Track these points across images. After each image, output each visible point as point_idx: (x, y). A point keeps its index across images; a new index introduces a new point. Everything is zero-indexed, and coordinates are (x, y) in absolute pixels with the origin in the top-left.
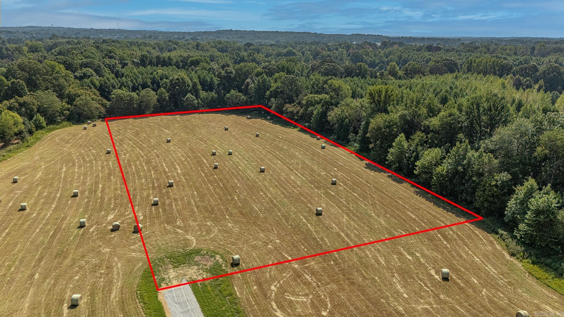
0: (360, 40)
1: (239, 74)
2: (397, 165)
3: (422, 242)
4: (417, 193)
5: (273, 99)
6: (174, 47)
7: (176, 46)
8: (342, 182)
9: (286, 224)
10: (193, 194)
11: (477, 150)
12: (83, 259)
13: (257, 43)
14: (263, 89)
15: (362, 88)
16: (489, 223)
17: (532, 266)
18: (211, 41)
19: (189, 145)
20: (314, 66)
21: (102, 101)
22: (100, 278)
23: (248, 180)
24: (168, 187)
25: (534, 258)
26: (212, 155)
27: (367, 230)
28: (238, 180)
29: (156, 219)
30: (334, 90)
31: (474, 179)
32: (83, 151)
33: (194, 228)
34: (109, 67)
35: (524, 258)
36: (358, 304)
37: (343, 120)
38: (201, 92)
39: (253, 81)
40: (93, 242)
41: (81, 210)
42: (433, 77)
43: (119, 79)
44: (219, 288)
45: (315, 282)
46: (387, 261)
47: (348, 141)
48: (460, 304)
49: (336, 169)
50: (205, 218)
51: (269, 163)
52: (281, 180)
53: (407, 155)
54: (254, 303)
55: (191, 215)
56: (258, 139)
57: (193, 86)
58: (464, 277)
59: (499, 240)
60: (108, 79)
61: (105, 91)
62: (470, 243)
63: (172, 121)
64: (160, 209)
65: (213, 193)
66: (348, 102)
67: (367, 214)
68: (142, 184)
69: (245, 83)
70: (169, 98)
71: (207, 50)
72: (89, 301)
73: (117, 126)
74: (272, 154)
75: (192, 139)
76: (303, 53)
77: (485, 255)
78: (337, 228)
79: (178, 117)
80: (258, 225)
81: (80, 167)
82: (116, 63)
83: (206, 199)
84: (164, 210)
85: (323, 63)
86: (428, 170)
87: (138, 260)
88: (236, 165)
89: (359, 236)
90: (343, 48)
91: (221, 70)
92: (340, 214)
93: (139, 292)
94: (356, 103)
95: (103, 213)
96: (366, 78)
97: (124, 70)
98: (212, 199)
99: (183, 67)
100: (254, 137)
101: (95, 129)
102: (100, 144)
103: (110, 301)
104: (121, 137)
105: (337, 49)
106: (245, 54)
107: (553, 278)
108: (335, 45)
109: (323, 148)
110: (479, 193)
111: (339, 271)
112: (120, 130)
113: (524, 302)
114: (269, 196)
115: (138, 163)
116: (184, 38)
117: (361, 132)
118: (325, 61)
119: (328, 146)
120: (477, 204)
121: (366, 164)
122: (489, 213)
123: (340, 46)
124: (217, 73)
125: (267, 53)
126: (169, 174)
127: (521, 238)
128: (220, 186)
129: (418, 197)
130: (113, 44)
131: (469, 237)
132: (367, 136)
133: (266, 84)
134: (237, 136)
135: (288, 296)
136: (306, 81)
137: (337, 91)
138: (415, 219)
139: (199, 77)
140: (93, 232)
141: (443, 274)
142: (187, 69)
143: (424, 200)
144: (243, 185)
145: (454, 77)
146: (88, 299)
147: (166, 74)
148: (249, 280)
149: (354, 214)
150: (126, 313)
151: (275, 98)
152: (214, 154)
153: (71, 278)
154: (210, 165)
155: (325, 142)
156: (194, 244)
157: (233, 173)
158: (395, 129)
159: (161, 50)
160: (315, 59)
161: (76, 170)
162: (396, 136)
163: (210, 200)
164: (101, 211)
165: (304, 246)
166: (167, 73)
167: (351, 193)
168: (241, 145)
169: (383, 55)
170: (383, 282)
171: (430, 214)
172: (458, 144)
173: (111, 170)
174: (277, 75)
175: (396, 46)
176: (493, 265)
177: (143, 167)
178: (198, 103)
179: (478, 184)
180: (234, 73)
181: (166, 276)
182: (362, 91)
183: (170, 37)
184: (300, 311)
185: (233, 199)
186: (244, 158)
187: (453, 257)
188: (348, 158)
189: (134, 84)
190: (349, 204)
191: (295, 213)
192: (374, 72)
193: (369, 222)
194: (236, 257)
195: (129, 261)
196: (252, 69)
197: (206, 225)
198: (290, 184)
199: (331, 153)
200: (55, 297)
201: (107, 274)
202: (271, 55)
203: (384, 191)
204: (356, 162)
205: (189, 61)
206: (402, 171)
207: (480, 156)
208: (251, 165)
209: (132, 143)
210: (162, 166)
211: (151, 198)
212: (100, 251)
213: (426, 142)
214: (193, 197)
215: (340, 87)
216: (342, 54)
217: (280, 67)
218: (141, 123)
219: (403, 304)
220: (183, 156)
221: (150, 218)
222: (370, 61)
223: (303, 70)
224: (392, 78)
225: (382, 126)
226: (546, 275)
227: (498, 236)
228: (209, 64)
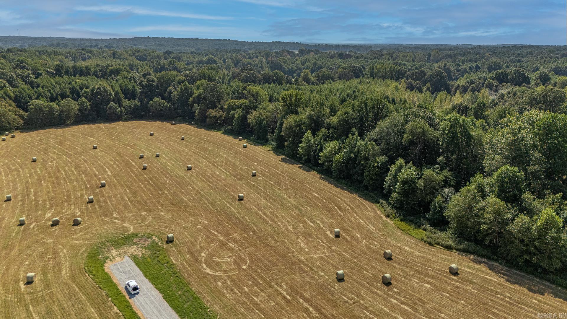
0: (280, 47)
1: (161, 83)
2: (306, 157)
3: (322, 213)
4: (321, 178)
5: (196, 105)
6: (88, 55)
7: (90, 55)
8: (261, 174)
9: (212, 209)
10: (125, 192)
11: (363, 140)
12: (29, 249)
13: (177, 50)
14: (186, 95)
15: (278, 93)
16: (374, 196)
17: (400, 222)
18: (128, 49)
19: (116, 150)
20: (235, 73)
21: (19, 112)
22: (49, 261)
23: (177, 177)
24: (100, 187)
25: (402, 217)
26: (140, 158)
27: (280, 208)
28: (168, 178)
29: (93, 214)
30: (253, 95)
31: (362, 162)
32: (6, 161)
33: (130, 218)
34: (22, 77)
35: (395, 218)
36: (271, 259)
37: (261, 121)
38: (124, 100)
39: (176, 89)
40: (35, 236)
41: (17, 211)
42: (341, 82)
43: (35, 89)
44: (158, 259)
45: (237, 248)
46: (294, 228)
47: (267, 140)
48: (346, 252)
49: (256, 164)
50: (139, 210)
51: (195, 162)
52: (207, 176)
53: (314, 148)
54: (187, 266)
55: (125, 208)
56: (184, 142)
57: (115, 95)
58: (351, 234)
59: (380, 207)
60: (23, 89)
61: (21, 102)
62: (359, 211)
63: (95, 129)
64: (96, 206)
65: (144, 190)
66: (265, 106)
67: (280, 196)
68: (74, 186)
69: (168, 91)
70: (91, 107)
71: (125, 59)
72: (42, 278)
73: (38, 136)
74: (198, 155)
75: (119, 145)
76: (224, 61)
77: (368, 219)
78: (255, 208)
79: (101, 125)
80: (188, 212)
81: (7, 175)
82: (28, 73)
83: (139, 195)
84: (100, 206)
85: (243, 71)
86: (329, 159)
87: (82, 246)
88: (164, 166)
89: (273, 213)
90: (263, 56)
91: (142, 79)
92: (259, 198)
93: (87, 268)
94: (272, 106)
95: (40, 212)
96: (282, 85)
97: (39, 81)
98: (144, 194)
99: (103, 76)
100: (180, 140)
101: (15, 140)
102: (24, 154)
103: (62, 277)
104: (44, 147)
105: (257, 57)
106: (165, 62)
107: (414, 229)
108: (255, 53)
109: (245, 147)
110: (366, 173)
111: (257, 238)
112: (42, 140)
113: (391, 246)
114: (197, 188)
115: (67, 168)
116: (97, 45)
117: (276, 131)
118: (245, 69)
119: (249, 146)
120: (365, 183)
121: (282, 159)
122: (374, 189)
123: (260, 54)
124: (138, 82)
125: (188, 61)
126: (100, 176)
127: (394, 203)
128: (150, 184)
129: (322, 181)
130: (20, 53)
131: (358, 207)
132: (282, 134)
133: (188, 91)
134: (163, 141)
135: (215, 259)
136: (227, 87)
137: (255, 96)
138: (318, 198)
139: (121, 86)
140: (33, 228)
141: (336, 232)
142: (107, 79)
143: (327, 183)
144: (172, 182)
145: (359, 82)
146: (41, 277)
147: (85, 84)
148: (182, 251)
149: (270, 198)
150: (78, 283)
151: (198, 103)
152: (142, 157)
153: (22, 264)
154: (139, 166)
155: (246, 143)
156: (132, 230)
157: (161, 172)
158: (304, 128)
159: (74, 58)
160: (236, 66)
161: (4, 178)
162: (304, 133)
163: (142, 195)
164: (37, 210)
165: (228, 224)
166: (86, 82)
167: (268, 182)
168: (168, 148)
169: (299, 62)
170: (291, 243)
171: (330, 193)
172: (350, 136)
173: (40, 177)
174: (199, 82)
175: (312, 54)
176: (373, 225)
177: (73, 172)
178: (121, 112)
179: (365, 166)
180: (156, 81)
181: (110, 255)
182: (278, 96)
183: (82, 44)
184: (225, 267)
185: (163, 193)
186: (171, 159)
187: (345, 221)
188: (267, 154)
189: (52, 94)
190: (266, 190)
191: (220, 200)
192: (290, 79)
193: (282, 202)
194: (170, 235)
195: (73, 247)
196: (174, 77)
197: (141, 215)
198: (216, 178)
199: (252, 151)
200: (10, 278)
201: (55, 258)
202: (192, 63)
203: (295, 178)
204: (272, 157)
205: (108, 71)
206: (311, 162)
207: (366, 144)
208: (178, 165)
209: (57, 151)
210: (91, 170)
211: (86, 197)
212: (44, 242)
213: (328, 137)
214: (126, 194)
215: (257, 93)
216: (262, 62)
217: (201, 74)
218: (63, 132)
219: (305, 255)
220: (111, 160)
221: (87, 213)
222: (288, 68)
223: (224, 78)
224: (305, 83)
225: (293, 125)
226: (409, 227)
227: (380, 204)
228: (130, 73)
